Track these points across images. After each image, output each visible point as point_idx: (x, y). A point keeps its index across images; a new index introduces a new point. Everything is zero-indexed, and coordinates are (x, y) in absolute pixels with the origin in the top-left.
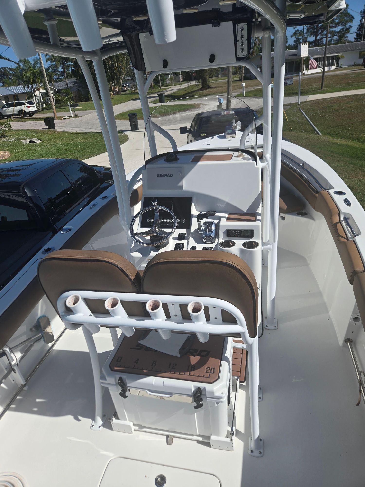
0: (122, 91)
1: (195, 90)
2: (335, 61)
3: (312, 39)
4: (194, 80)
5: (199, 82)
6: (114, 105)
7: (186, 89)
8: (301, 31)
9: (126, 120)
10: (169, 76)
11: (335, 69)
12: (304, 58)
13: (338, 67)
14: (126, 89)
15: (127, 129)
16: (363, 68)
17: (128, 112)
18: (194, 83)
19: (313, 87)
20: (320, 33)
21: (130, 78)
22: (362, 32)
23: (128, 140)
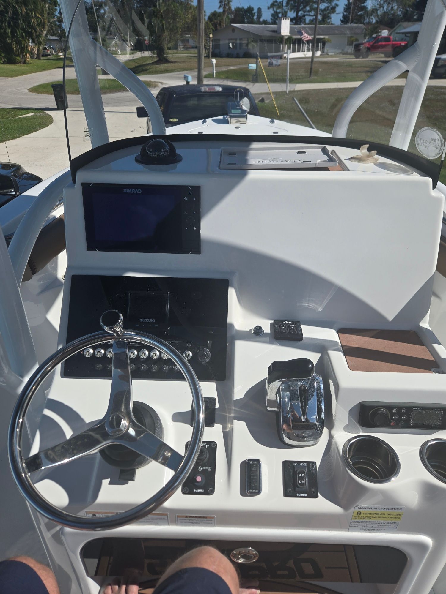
0: (43, 56)
1: (148, 62)
2: (320, 45)
3: (292, 14)
4: (147, 50)
5: (154, 53)
6: (31, 73)
7: (136, 61)
8: (280, 2)
9: (49, 94)
10: (114, 41)
11: (321, 55)
12: (286, 37)
13: (324, 54)
14: (49, 53)
15: (50, 107)
16: (353, 56)
17: (52, 83)
18: (147, 54)
19: (299, 74)
20: (302, 9)
21: (54, 38)
22: (349, 13)
23: (51, 123)
